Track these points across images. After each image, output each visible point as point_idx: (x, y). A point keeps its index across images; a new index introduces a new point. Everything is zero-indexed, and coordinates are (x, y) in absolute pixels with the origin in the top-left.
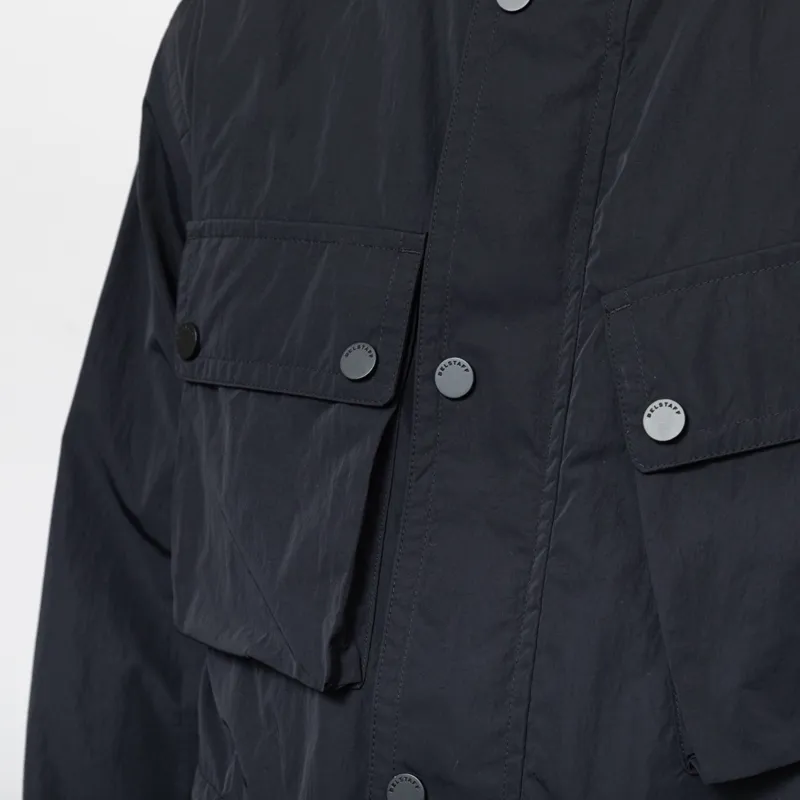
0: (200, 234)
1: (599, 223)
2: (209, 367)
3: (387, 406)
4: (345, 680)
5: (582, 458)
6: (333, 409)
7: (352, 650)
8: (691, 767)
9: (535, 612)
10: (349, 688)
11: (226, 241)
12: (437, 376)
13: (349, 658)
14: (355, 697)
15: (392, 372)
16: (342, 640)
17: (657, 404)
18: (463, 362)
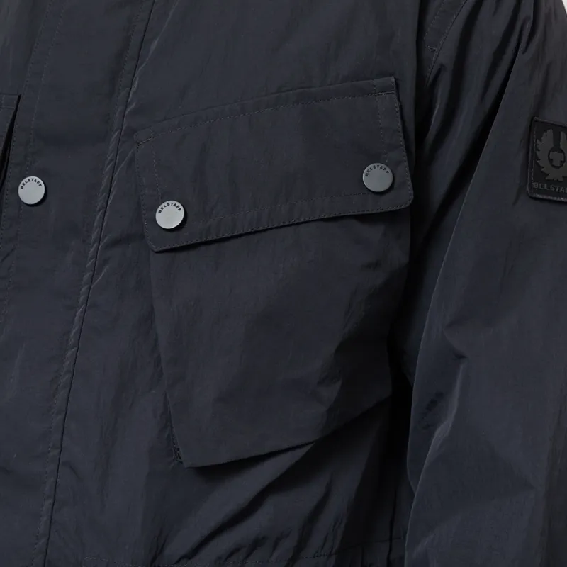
5: (116, 243)
9: (75, 349)
12: (20, 190)
17: (166, 204)
18: (38, 179)
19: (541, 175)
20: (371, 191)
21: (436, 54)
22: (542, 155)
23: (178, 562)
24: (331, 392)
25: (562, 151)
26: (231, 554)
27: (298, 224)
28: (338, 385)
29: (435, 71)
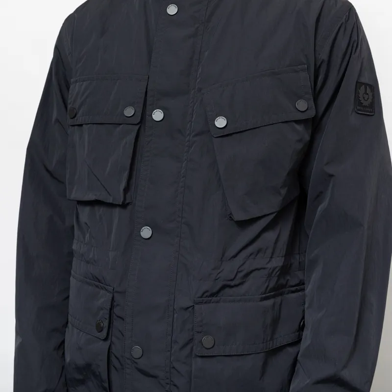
0: (76, 82)
1: (200, 70)
2: (79, 120)
3: (138, 124)
4: (127, 202)
5: (196, 135)
6: (121, 126)
7: (129, 194)
8: (231, 217)
9: (183, 188)
10: (128, 204)
11: (85, 83)
12: (153, 115)
13: (128, 195)
14: (129, 207)
15: (139, 114)
16: (127, 190)
17: (218, 118)
18: (160, 111)
19: (360, 104)
20: (299, 111)
21: (320, 55)
22: (361, 95)
23: (230, 259)
24: (284, 192)
25: (368, 94)
26: (251, 255)
27: (273, 124)
28: (286, 189)
29: (320, 63)
